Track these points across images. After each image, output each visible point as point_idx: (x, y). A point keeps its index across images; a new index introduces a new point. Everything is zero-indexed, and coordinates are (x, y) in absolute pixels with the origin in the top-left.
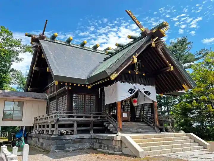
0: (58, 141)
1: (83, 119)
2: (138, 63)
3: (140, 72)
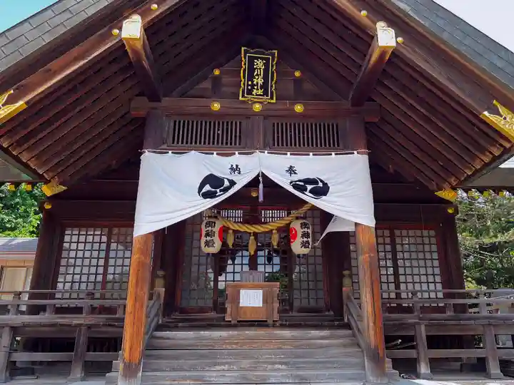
2: (259, 64)
3: (274, 101)
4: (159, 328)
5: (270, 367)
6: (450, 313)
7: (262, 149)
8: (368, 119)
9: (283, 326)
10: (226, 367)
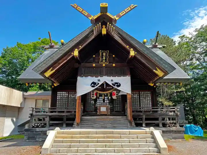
0: (30, 132)
1: (57, 114)
2: (104, 54)
3: (108, 63)
4: (82, 116)
5: (107, 124)
6: (151, 113)
7: (105, 75)
8: (131, 67)
9: (111, 115)
10: (98, 124)
